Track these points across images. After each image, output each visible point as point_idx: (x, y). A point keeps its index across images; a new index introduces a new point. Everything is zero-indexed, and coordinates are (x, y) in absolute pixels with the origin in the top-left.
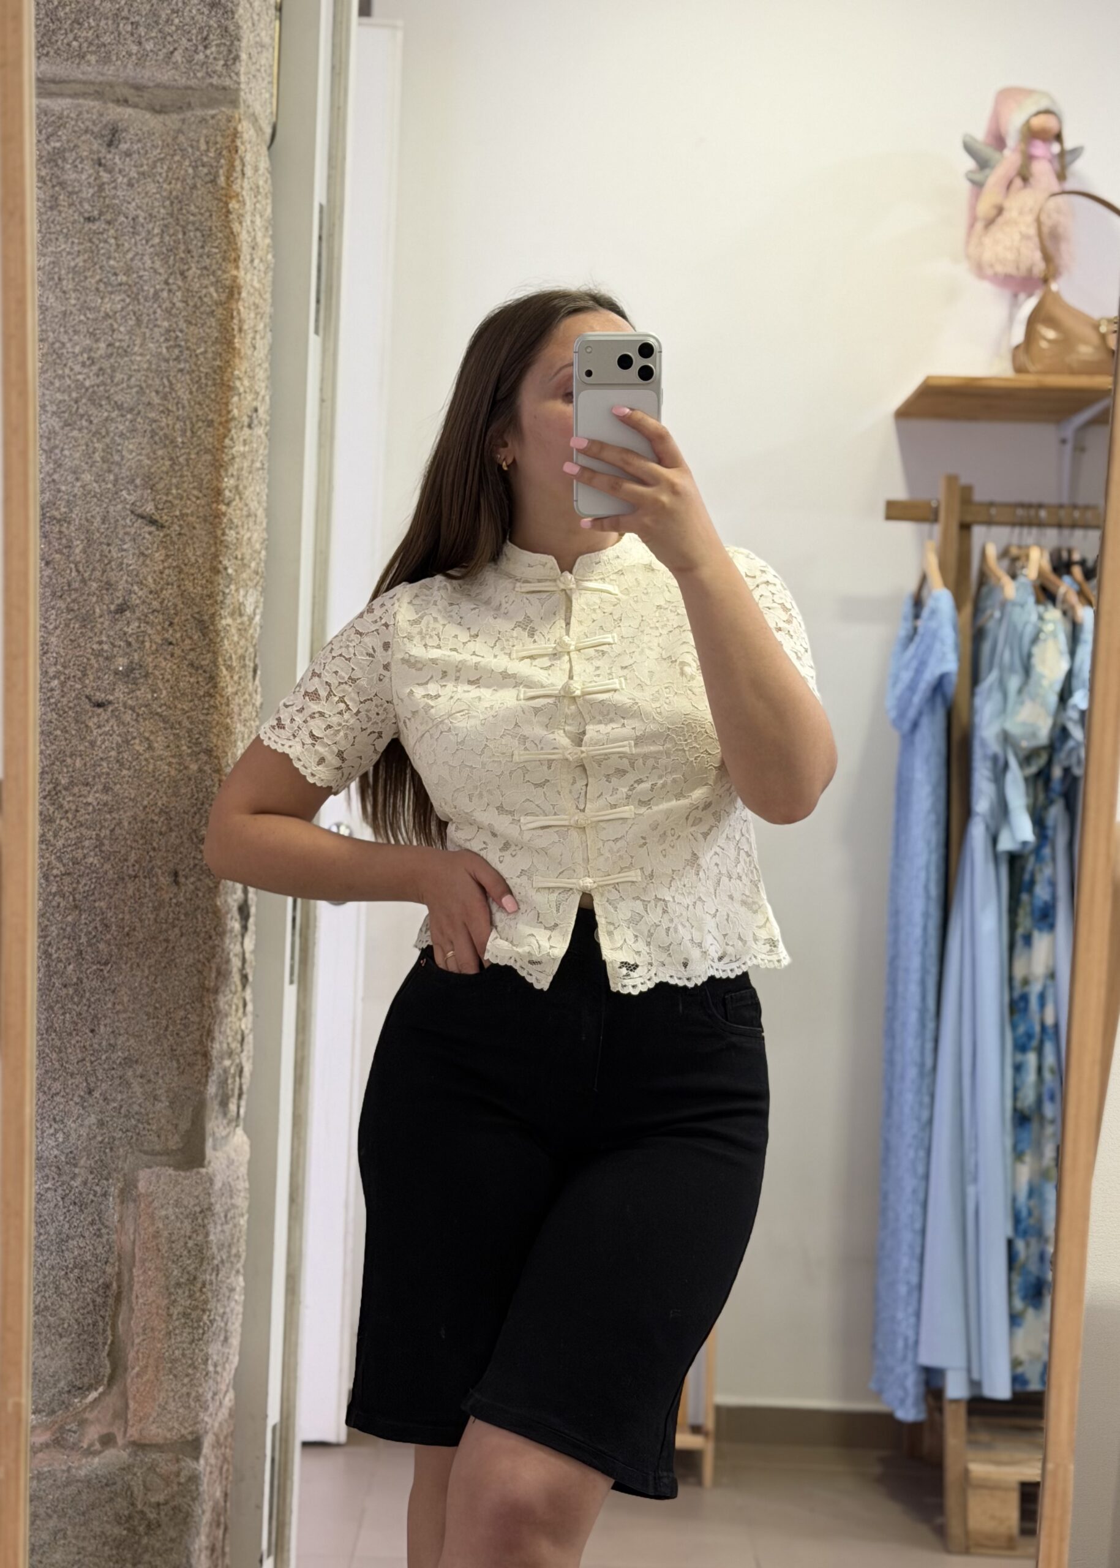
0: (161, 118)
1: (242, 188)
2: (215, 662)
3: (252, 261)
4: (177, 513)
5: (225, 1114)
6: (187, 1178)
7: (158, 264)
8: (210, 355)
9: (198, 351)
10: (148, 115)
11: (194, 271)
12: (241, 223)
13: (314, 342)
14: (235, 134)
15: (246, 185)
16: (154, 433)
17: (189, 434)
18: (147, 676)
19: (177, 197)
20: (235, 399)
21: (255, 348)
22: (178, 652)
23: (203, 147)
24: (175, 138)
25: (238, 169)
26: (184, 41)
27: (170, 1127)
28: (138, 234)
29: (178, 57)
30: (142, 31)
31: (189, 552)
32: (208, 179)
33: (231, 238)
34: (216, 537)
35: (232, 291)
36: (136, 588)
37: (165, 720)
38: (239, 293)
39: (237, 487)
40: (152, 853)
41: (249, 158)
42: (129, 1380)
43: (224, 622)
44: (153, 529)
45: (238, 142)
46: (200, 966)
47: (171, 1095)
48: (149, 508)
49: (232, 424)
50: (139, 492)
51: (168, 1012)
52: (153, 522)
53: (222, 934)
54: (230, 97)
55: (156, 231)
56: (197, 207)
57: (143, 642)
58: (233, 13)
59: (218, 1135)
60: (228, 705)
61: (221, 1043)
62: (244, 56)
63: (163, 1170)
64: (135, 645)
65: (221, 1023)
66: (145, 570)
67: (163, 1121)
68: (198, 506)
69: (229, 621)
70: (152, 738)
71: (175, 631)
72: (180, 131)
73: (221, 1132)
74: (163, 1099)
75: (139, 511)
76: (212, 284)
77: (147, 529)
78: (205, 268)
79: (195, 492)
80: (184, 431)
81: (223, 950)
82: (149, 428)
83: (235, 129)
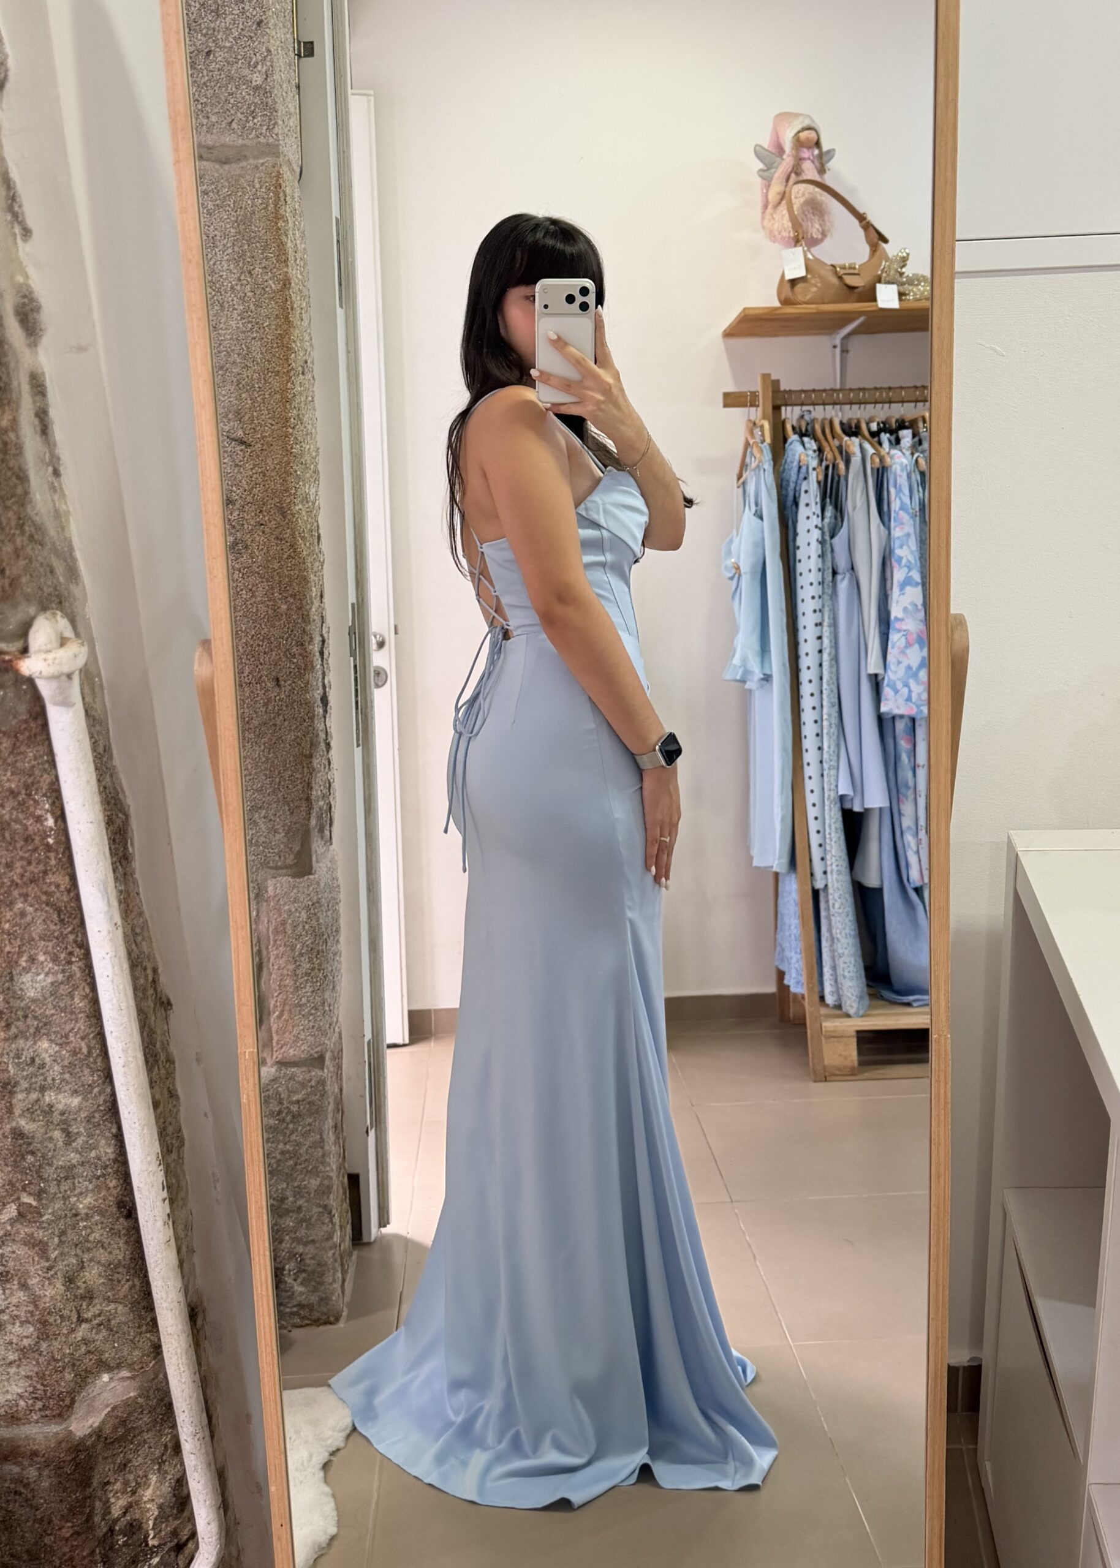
0: (227, 167)
1: (285, 211)
2: (293, 535)
3: (296, 260)
4: (259, 436)
5: (322, 838)
6: (302, 882)
7: (232, 266)
8: (274, 327)
9: (265, 324)
10: (217, 166)
11: (258, 270)
12: (287, 236)
13: (340, 313)
14: (279, 176)
15: (288, 210)
16: (239, 383)
17: (263, 382)
18: (246, 547)
19: (241, 221)
20: (293, 355)
21: (302, 320)
22: (267, 530)
23: (258, 186)
24: (237, 180)
25: (282, 199)
26: (239, 114)
27: (287, 850)
28: (217, 247)
29: (234, 125)
30: (208, 109)
31: (269, 461)
32: (262, 206)
33: (281, 246)
34: (287, 450)
35: (286, 284)
36: (234, 488)
37: (260, 577)
38: (290, 284)
39: (298, 415)
40: (260, 667)
41: (288, 190)
42: (272, 1020)
43: (297, 508)
44: (243, 447)
45: (281, 181)
46: (298, 740)
47: (286, 828)
48: (240, 433)
49: (292, 373)
50: (232, 423)
51: (279, 773)
52: (242, 442)
53: (312, 718)
54: (274, 150)
55: (229, 245)
56: (256, 227)
57: (243, 525)
58: (271, 94)
59: (319, 852)
60: (304, 563)
61: (317, 790)
62: (280, 122)
63: (285, 878)
64: (238, 527)
65: (316, 777)
66: (239, 476)
67: (282, 846)
68: (273, 430)
69: (300, 506)
70: (254, 589)
71: (264, 516)
72: (240, 176)
73: (322, 850)
74: (281, 831)
75: (233, 436)
76: (270, 279)
77: (238, 448)
78: (265, 267)
79: (270, 421)
80: (259, 379)
81: (314, 729)
82: (235, 380)
83: (278, 172)
